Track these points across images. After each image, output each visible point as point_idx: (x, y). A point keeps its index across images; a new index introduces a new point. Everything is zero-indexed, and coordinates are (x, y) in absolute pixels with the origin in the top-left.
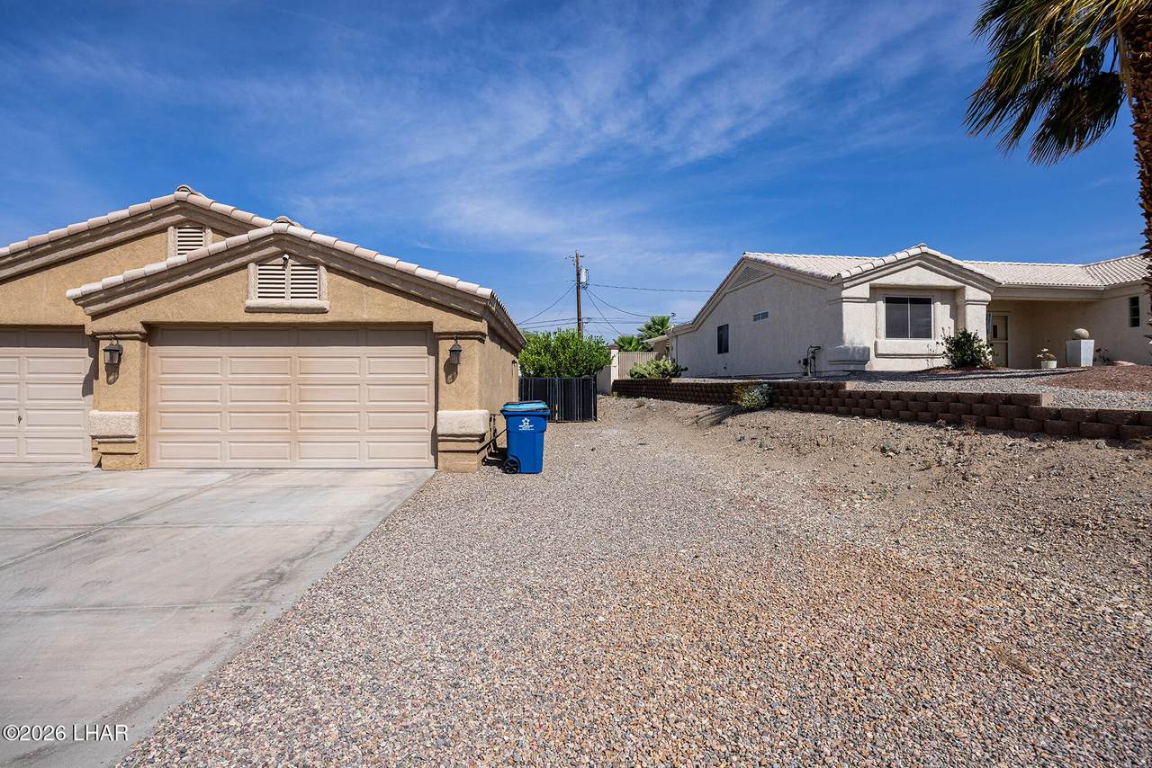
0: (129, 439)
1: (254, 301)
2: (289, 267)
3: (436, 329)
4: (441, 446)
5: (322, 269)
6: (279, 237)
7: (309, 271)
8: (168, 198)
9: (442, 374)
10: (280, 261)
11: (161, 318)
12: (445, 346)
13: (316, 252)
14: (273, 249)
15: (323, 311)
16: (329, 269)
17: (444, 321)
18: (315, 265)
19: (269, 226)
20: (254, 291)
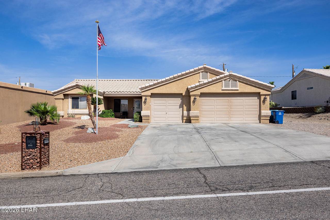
0: (198, 117)
1: (224, 88)
2: (230, 81)
3: (261, 94)
4: (262, 118)
5: (238, 81)
6: (230, 75)
7: (235, 82)
8: (202, 67)
9: (262, 103)
10: (229, 80)
11: (204, 92)
12: (262, 98)
13: (237, 78)
14: (228, 77)
15: (238, 90)
16: (239, 81)
17: (263, 92)
18: (236, 81)
19: (227, 73)
20: (223, 86)
